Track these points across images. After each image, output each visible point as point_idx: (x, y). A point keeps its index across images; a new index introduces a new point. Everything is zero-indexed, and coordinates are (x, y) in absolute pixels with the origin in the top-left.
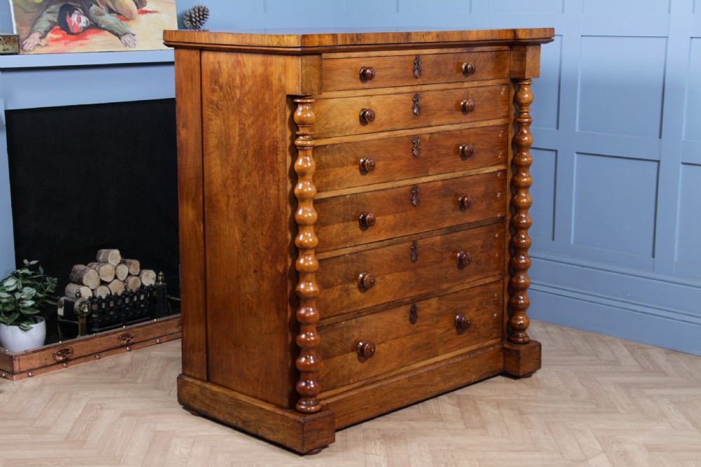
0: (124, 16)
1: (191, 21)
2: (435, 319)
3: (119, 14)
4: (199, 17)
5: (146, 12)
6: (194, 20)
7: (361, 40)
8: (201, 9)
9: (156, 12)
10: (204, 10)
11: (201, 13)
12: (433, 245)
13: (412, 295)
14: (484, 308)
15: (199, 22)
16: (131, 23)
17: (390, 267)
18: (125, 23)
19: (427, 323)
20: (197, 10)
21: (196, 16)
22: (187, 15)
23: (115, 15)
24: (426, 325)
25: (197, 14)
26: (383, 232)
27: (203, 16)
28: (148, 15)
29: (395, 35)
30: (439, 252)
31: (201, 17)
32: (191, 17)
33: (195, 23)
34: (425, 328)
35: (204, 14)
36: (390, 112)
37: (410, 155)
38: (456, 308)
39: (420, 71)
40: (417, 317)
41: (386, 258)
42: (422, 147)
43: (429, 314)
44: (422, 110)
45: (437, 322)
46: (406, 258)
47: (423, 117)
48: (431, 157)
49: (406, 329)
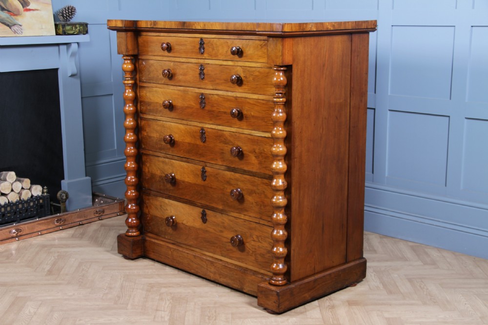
0: (13, 13)
1: (63, 16)
2: (220, 229)
3: (9, 11)
4: (68, 14)
5: (30, 10)
6: (65, 15)
7: (156, 25)
8: (70, 8)
9: (37, 10)
10: (72, 9)
11: (70, 11)
12: (217, 175)
13: (202, 202)
15: (69, 17)
16: (18, 17)
17: (189, 177)
18: (14, 17)
19: (215, 228)
20: (67, 9)
21: (66, 13)
22: (60, 12)
23: (6, 12)
24: (213, 229)
25: (67, 11)
26: (182, 151)
27: (71, 13)
28: (32, 12)
29: (176, 23)
30: (222, 182)
31: (70, 13)
32: (63, 13)
33: (66, 17)
35: (72, 11)
36: (185, 75)
37: (198, 106)
38: (236, 229)
39: (204, 49)
40: (206, 220)
41: (185, 170)
42: (207, 102)
43: (215, 222)
44: (206, 77)
45: (222, 232)
46: (198, 175)
47: (206, 81)
48: (213, 111)
49: (198, 223)
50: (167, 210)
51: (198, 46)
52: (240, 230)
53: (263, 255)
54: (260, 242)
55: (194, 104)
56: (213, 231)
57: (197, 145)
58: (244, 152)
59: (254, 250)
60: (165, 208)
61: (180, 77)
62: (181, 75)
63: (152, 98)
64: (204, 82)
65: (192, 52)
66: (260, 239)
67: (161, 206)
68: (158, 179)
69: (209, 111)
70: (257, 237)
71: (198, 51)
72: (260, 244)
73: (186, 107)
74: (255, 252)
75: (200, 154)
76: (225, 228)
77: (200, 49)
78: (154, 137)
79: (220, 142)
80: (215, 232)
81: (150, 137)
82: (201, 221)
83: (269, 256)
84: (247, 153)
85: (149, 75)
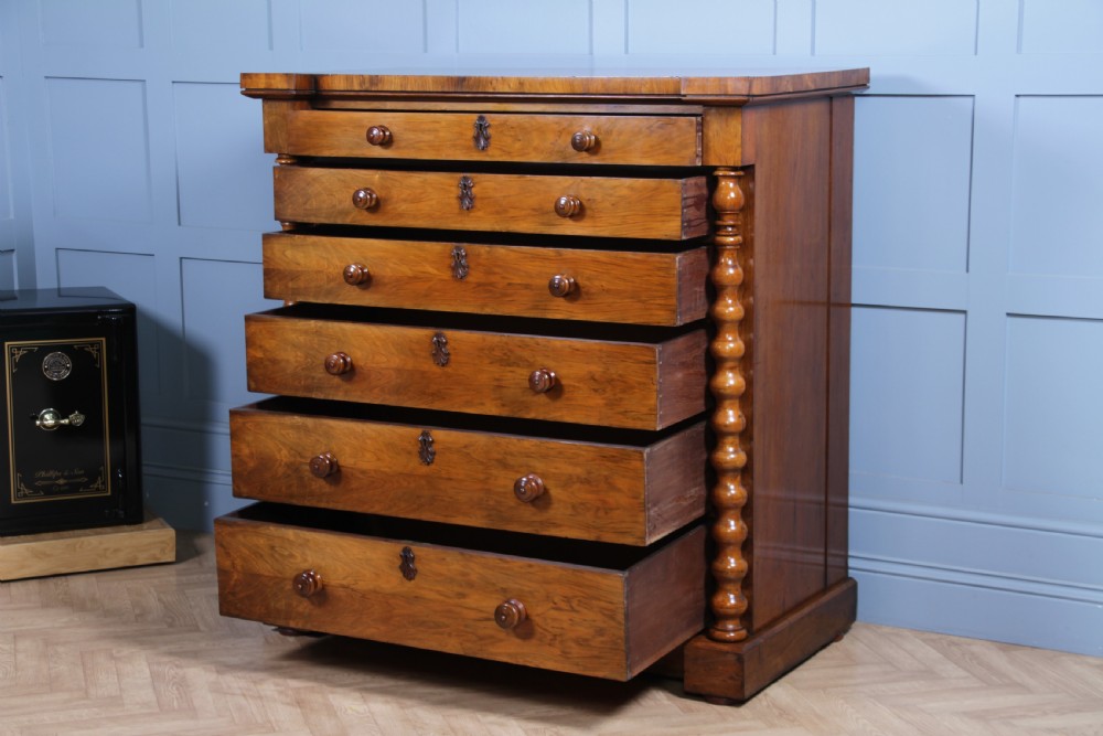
2: (457, 589)
7: (377, 85)
12: (466, 447)
14: (573, 610)
17: (379, 459)
19: (441, 589)
24: (438, 592)
26: (377, 390)
29: (436, 80)
30: (482, 463)
34: (433, 596)
36: (416, 200)
37: (447, 275)
38: (504, 586)
39: (487, 139)
40: (416, 570)
41: (369, 442)
42: (472, 265)
43: (441, 575)
44: (478, 203)
45: (462, 595)
46: (409, 453)
47: (480, 214)
48: (491, 284)
49: (393, 581)
50: (291, 556)
51: (471, 133)
52: (517, 586)
53: (586, 640)
54: (577, 612)
55: (435, 272)
56: (438, 597)
57: (423, 373)
58: (564, 382)
59: (558, 631)
60: (286, 553)
61: (403, 207)
62: (405, 201)
63: (302, 261)
64: (472, 214)
65: (454, 146)
66: (575, 604)
67: (273, 548)
68: (281, 471)
69: (479, 285)
70: (567, 599)
71: (472, 143)
72: (574, 615)
73: (410, 278)
74: (561, 635)
75: (433, 394)
76: (471, 585)
77: (477, 139)
78: (288, 361)
79: (491, 363)
80: (442, 598)
81: (274, 362)
82: (401, 575)
83: (602, 642)
84: (572, 383)
85: (305, 203)
